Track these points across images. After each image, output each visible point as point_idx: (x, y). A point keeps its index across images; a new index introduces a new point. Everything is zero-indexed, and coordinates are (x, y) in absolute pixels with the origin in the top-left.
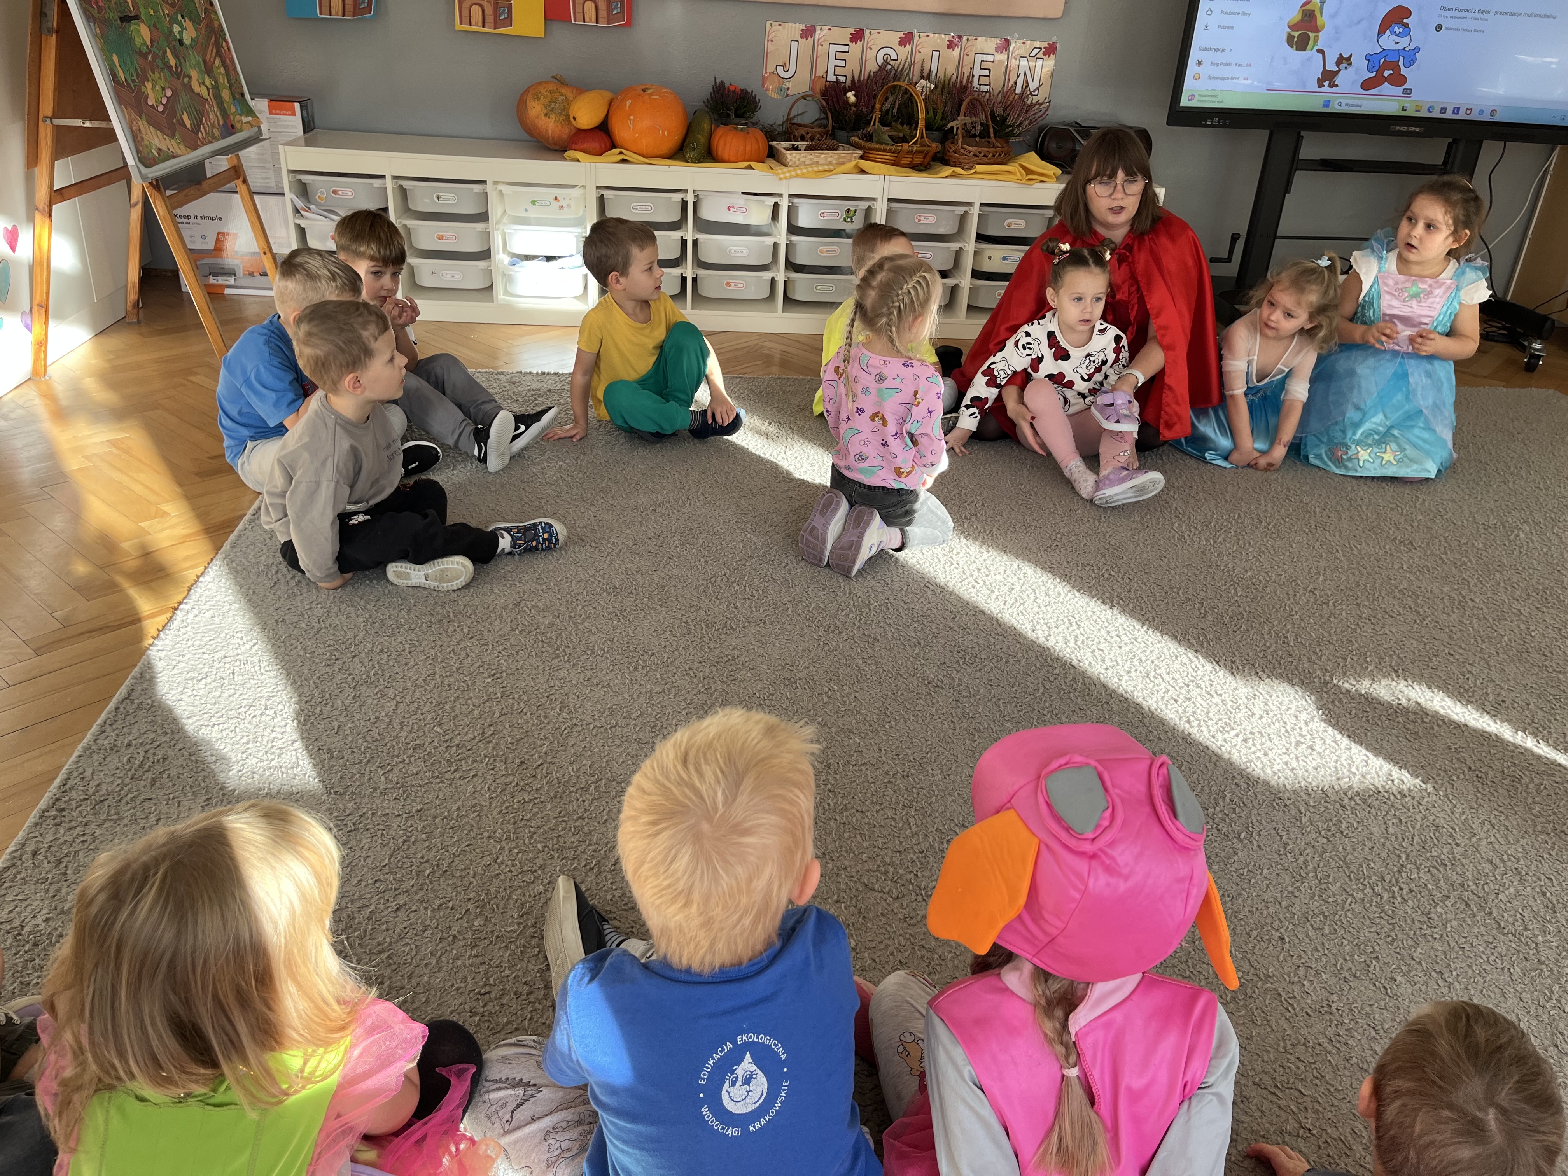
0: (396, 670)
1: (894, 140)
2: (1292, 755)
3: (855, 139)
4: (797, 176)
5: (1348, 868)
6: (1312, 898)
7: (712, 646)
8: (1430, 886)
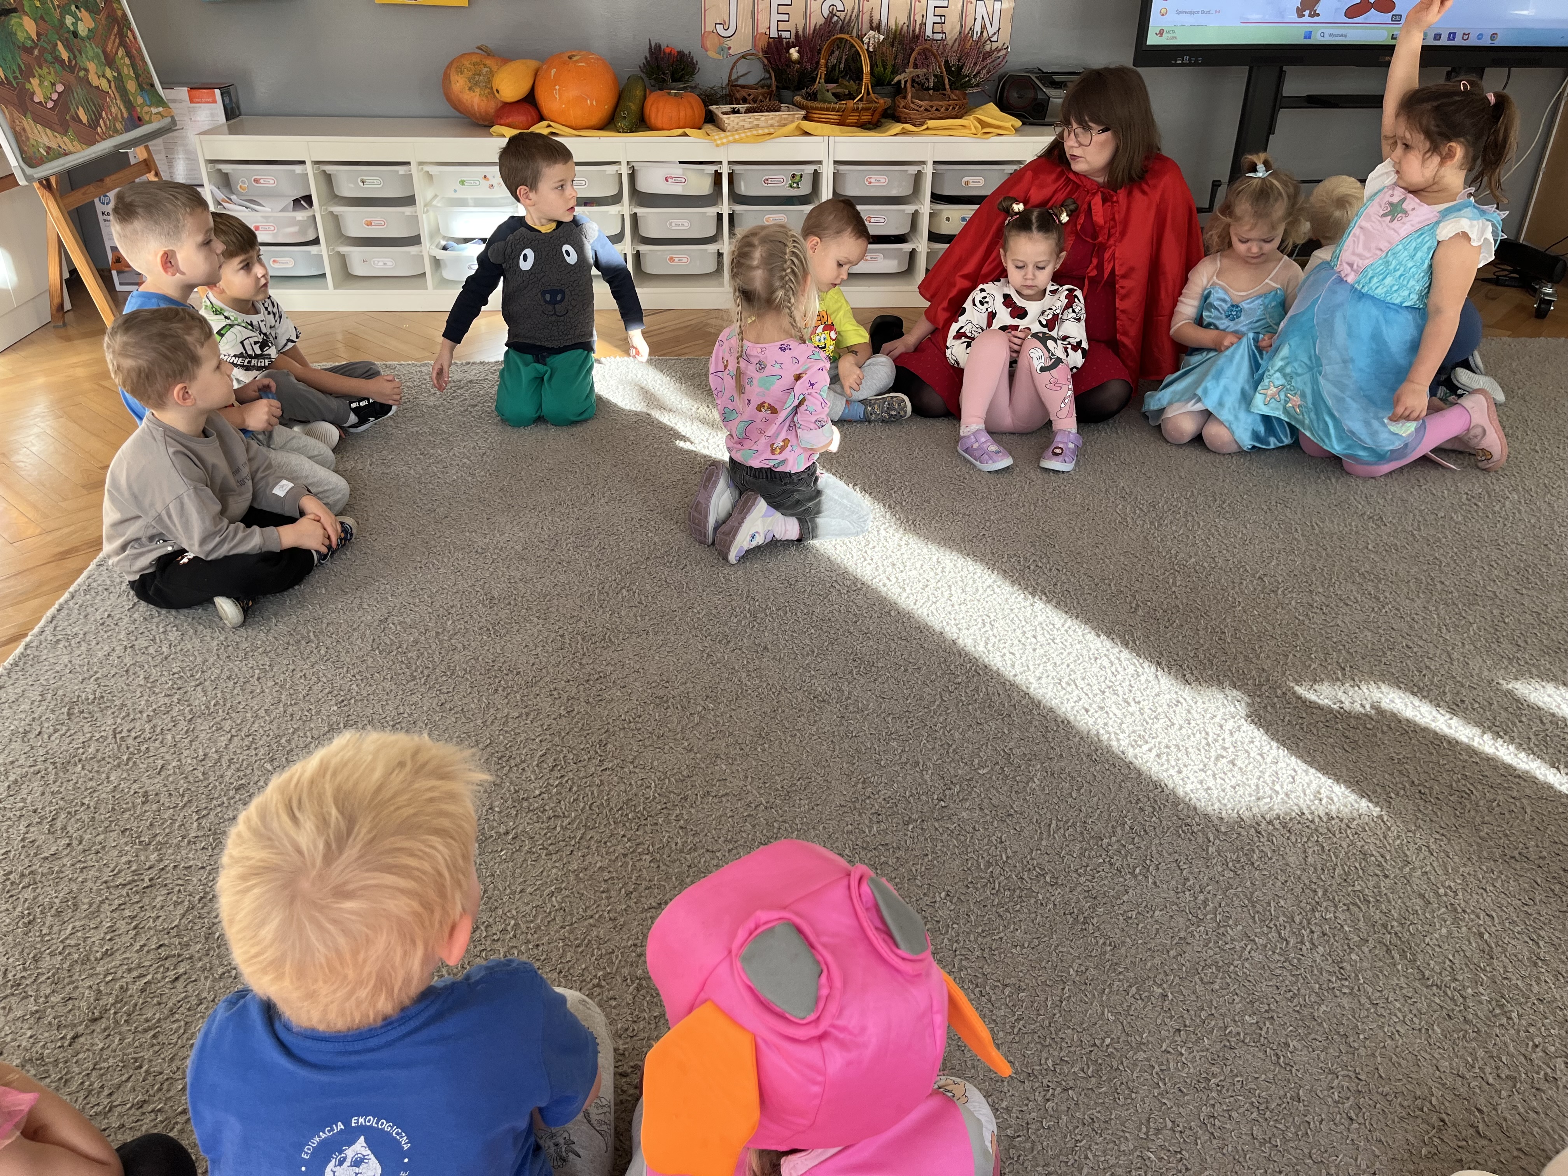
0: (240, 698)
1: (838, 97)
2: (1210, 772)
3: (798, 98)
4: (735, 141)
5: (1254, 907)
6: (1206, 945)
7: (584, 662)
8: (1346, 928)
